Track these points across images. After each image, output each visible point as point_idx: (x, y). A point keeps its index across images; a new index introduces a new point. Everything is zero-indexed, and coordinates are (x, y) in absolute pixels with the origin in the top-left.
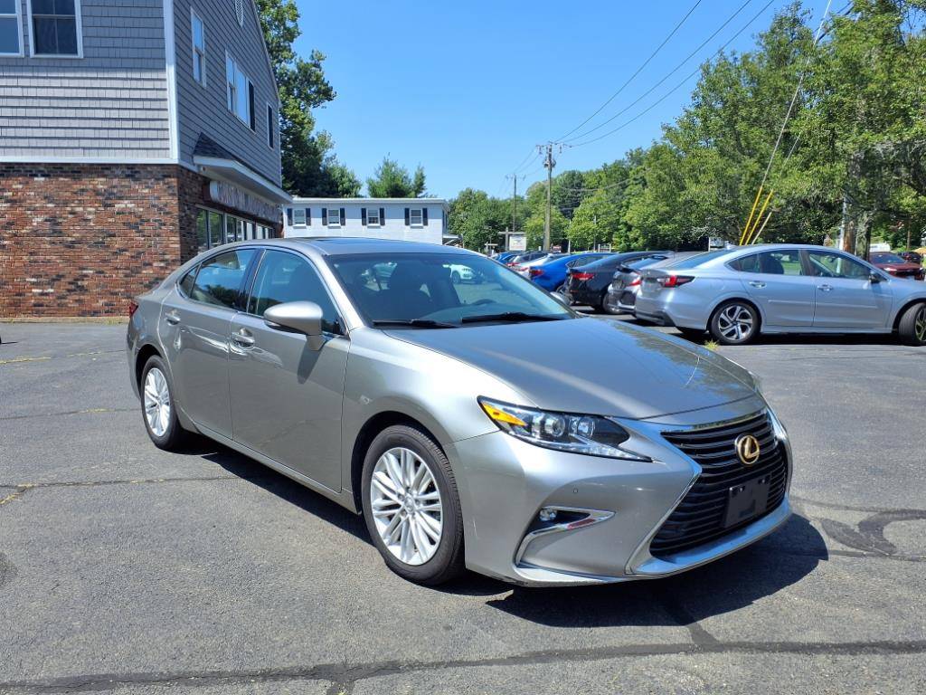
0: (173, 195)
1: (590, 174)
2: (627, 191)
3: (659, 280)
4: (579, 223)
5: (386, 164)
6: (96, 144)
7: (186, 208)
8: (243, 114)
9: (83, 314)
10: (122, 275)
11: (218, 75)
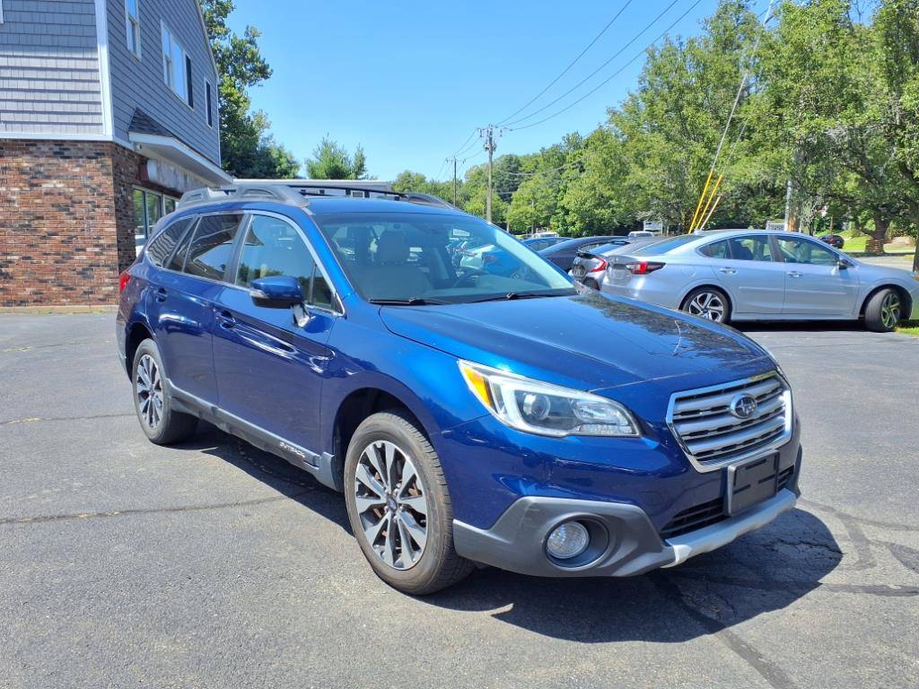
0: (108, 174)
1: (527, 158)
2: (564, 175)
3: (628, 266)
4: (518, 206)
5: (325, 144)
6: (19, 117)
7: (122, 189)
8: (180, 89)
9: (9, 303)
10: (52, 262)
11: (153, 46)
